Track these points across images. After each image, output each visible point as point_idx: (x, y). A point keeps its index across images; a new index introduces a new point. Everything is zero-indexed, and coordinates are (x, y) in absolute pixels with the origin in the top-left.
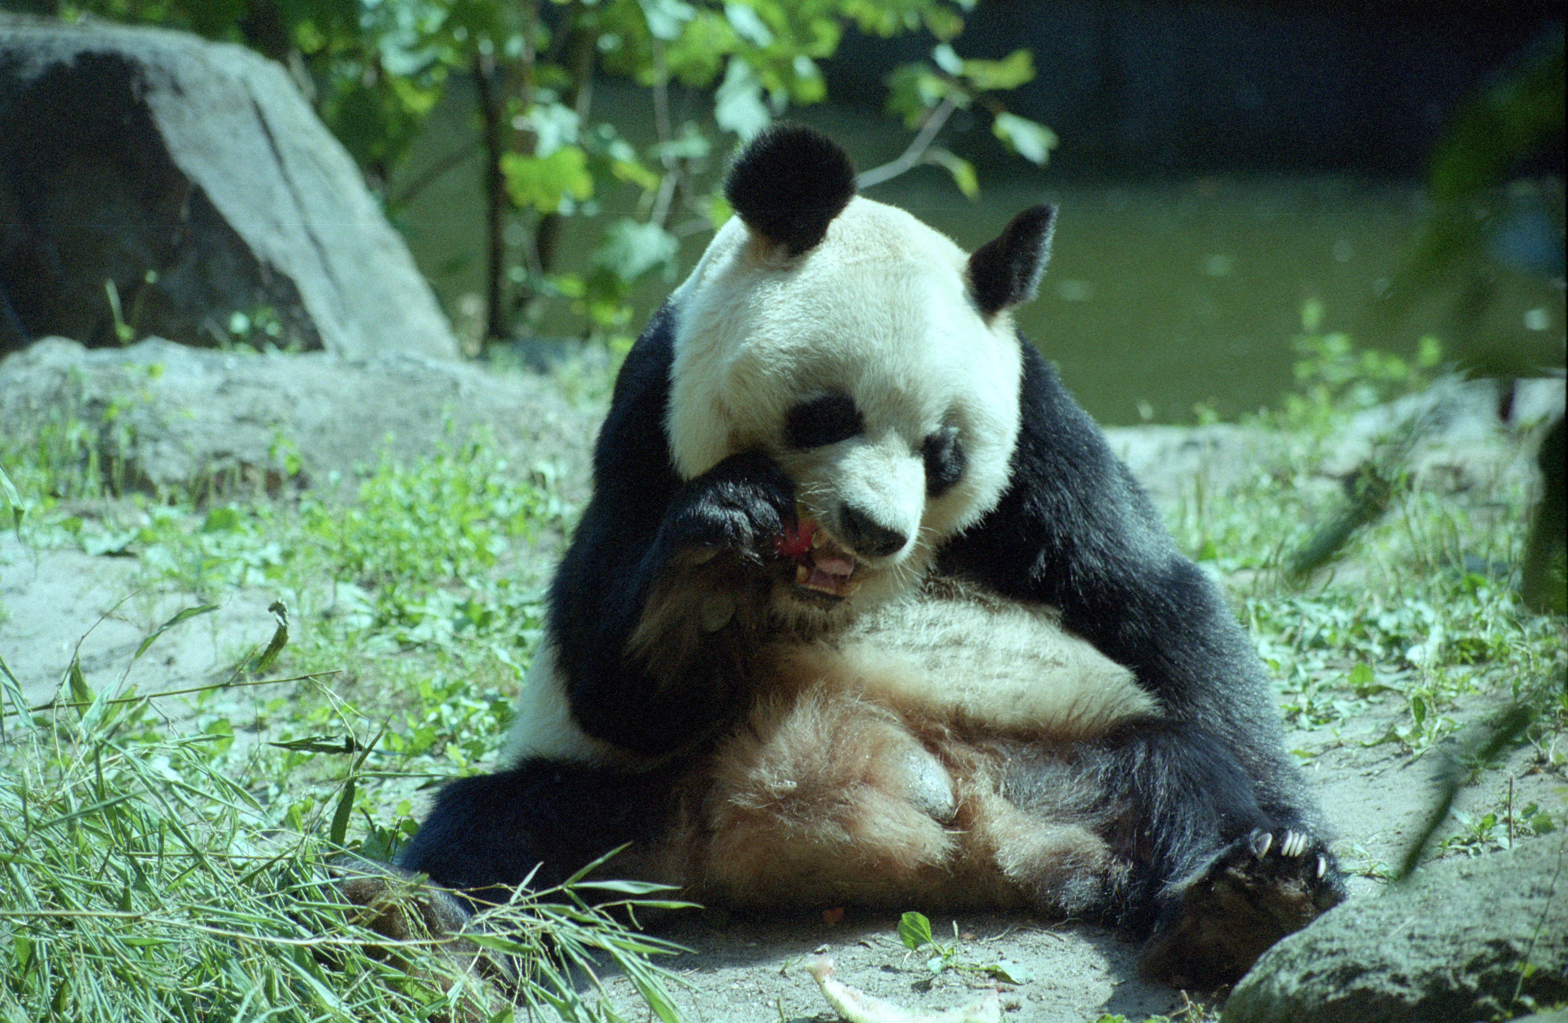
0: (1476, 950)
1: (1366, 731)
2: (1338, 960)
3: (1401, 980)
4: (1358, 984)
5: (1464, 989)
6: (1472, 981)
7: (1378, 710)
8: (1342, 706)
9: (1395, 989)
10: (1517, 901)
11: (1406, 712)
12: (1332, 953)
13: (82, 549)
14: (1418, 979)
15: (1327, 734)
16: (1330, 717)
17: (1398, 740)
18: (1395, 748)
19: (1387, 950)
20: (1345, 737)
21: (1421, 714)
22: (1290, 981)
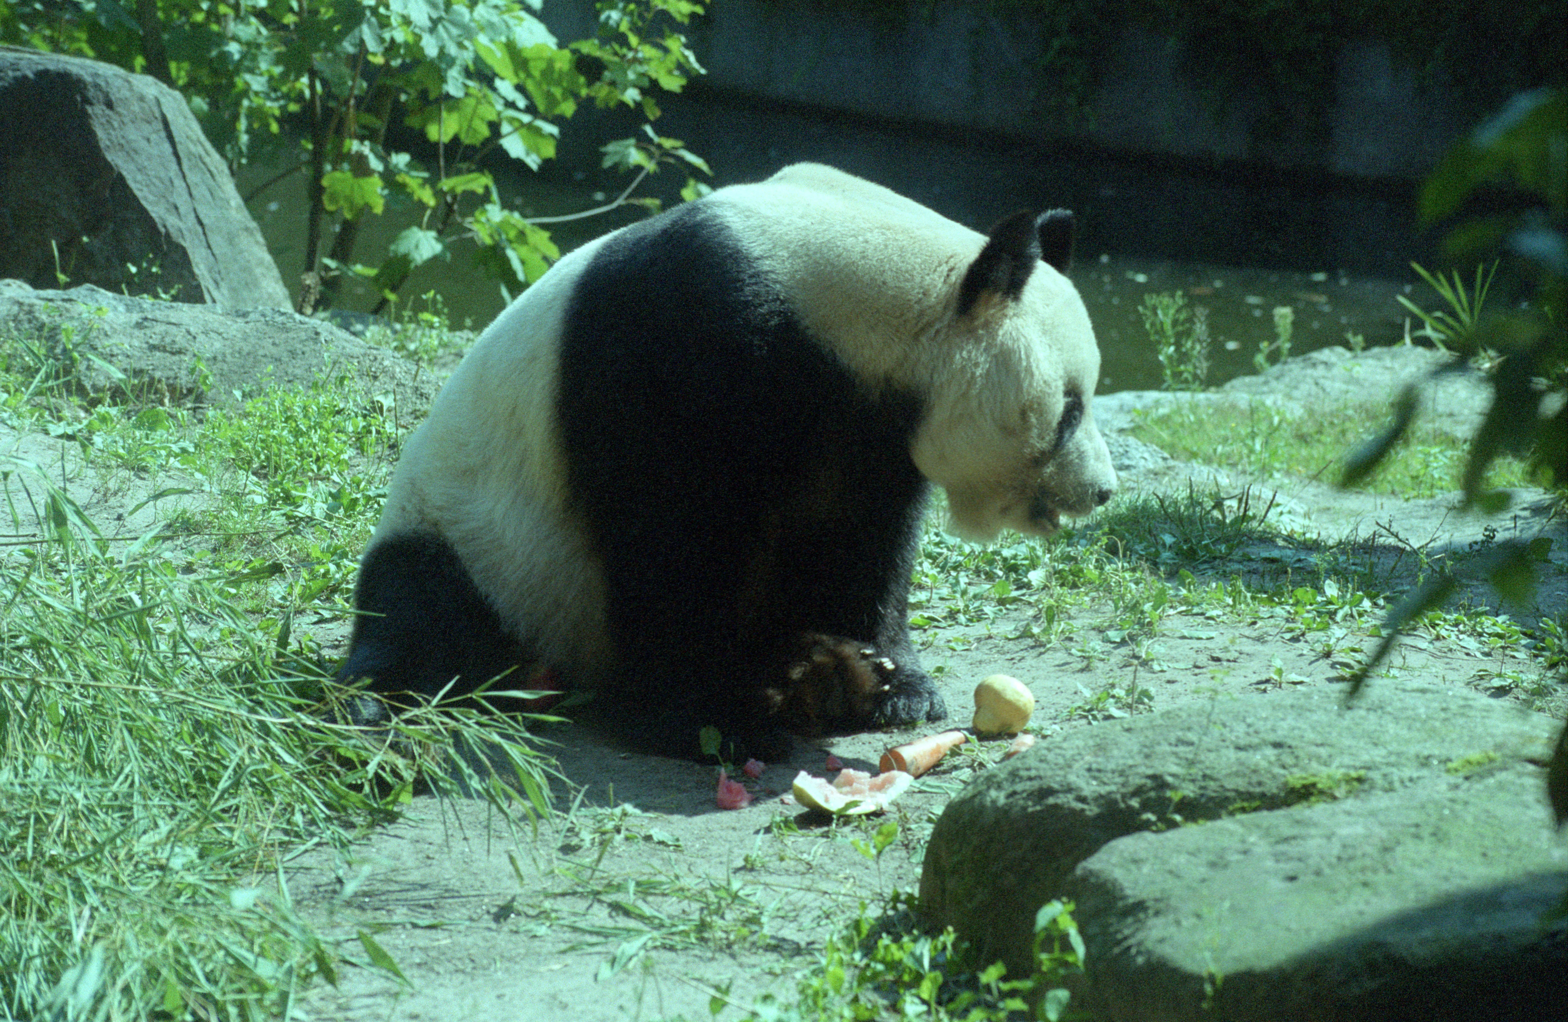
0: (1139, 781)
1: (1006, 628)
2: (1036, 784)
3: (1082, 799)
4: (1051, 800)
5: (1129, 807)
6: (1135, 803)
7: (1014, 614)
8: (989, 609)
9: (1079, 806)
10: (1168, 748)
11: (1036, 618)
12: (1030, 779)
13: (46, 432)
14: (1096, 799)
15: (980, 629)
16: (980, 616)
17: (1032, 636)
18: (1030, 642)
19: (1072, 778)
20: (994, 632)
21: (1050, 620)
22: (999, 797)
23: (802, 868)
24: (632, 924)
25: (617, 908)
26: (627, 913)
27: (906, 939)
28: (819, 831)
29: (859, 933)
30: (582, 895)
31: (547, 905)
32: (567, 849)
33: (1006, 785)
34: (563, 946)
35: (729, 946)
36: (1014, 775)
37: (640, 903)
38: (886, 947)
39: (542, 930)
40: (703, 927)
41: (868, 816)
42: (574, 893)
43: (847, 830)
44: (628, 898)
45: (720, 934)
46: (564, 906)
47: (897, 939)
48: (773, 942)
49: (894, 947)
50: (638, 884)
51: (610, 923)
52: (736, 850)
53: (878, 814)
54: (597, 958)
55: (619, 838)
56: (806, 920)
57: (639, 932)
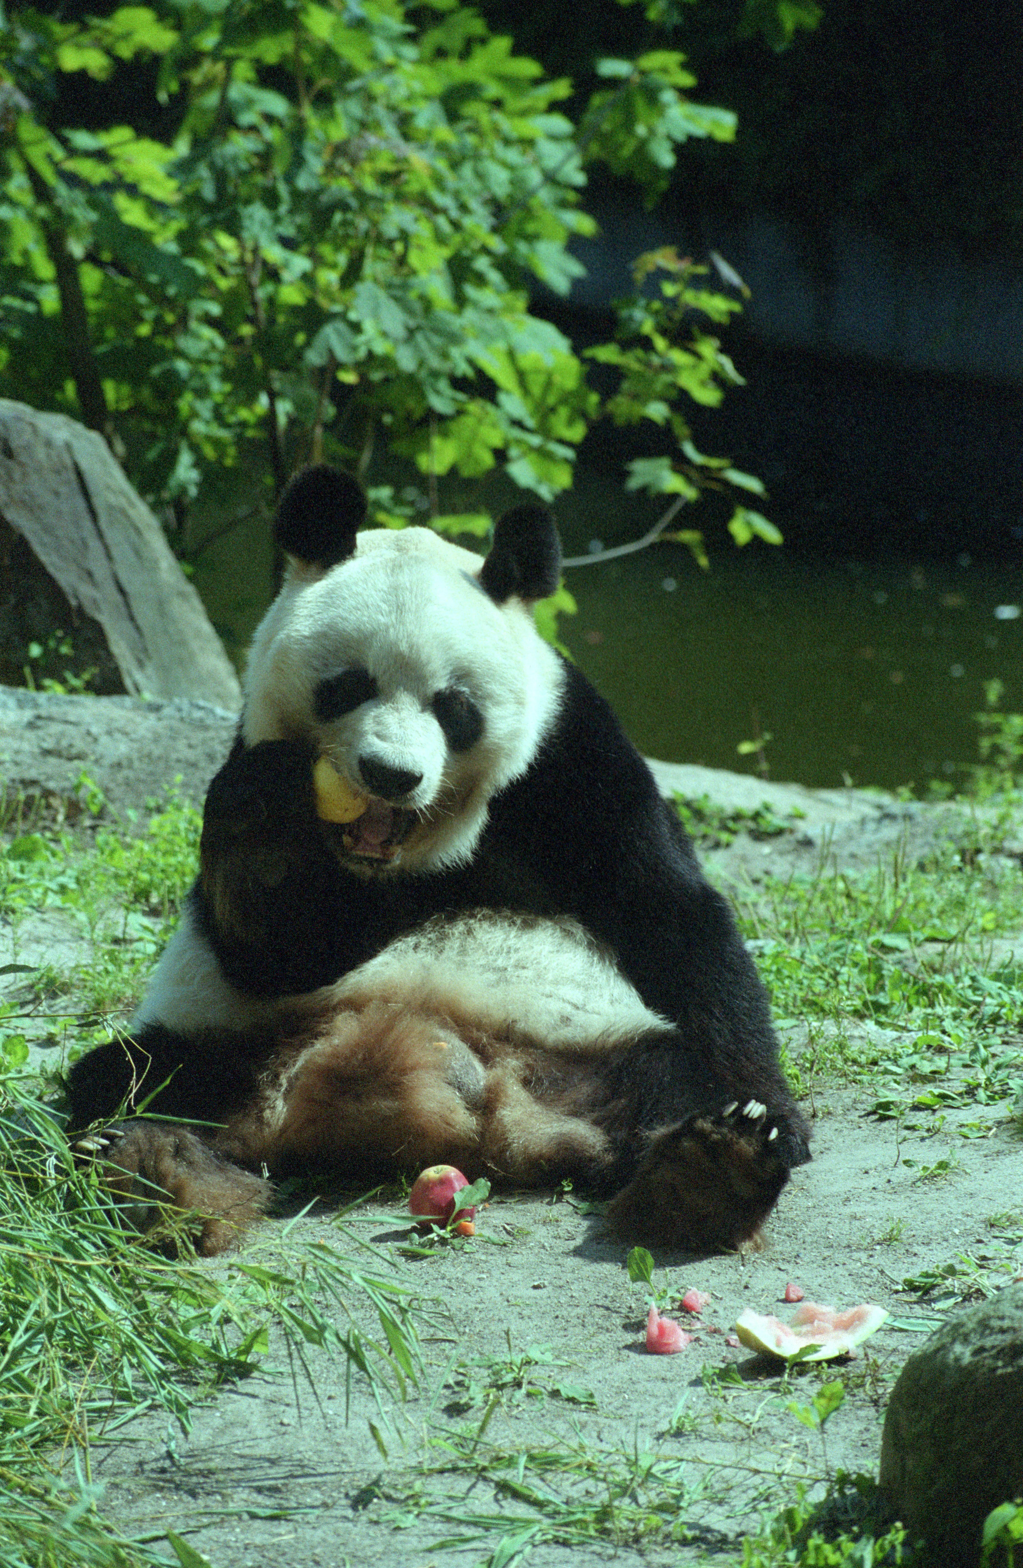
2: (1008, 1338)
12: (1003, 1331)
22: (963, 1353)
23: (741, 1432)
24: (521, 1510)
25: (504, 1488)
26: (517, 1495)
27: (843, 1538)
28: (768, 1382)
29: (792, 1527)
30: (464, 1472)
31: (418, 1486)
32: (455, 1410)
33: (974, 1338)
34: (431, 1542)
35: (637, 1540)
36: (984, 1325)
37: (536, 1481)
38: (818, 1548)
39: (409, 1521)
40: (604, 1514)
41: (830, 1362)
42: (454, 1470)
43: (803, 1381)
44: (517, 1476)
45: (625, 1524)
46: (437, 1487)
47: (831, 1537)
48: (690, 1534)
49: (827, 1548)
50: (532, 1458)
51: (494, 1510)
52: (664, 1409)
53: (842, 1360)
54: (471, 1556)
55: (520, 1394)
56: (740, 1502)
57: (528, 1523)
